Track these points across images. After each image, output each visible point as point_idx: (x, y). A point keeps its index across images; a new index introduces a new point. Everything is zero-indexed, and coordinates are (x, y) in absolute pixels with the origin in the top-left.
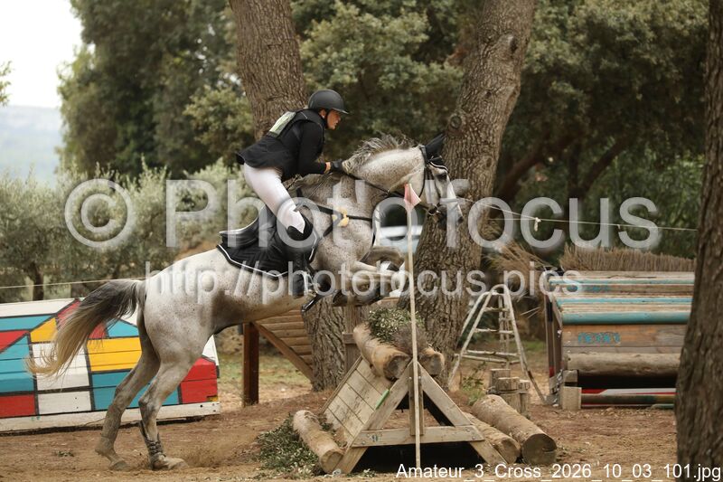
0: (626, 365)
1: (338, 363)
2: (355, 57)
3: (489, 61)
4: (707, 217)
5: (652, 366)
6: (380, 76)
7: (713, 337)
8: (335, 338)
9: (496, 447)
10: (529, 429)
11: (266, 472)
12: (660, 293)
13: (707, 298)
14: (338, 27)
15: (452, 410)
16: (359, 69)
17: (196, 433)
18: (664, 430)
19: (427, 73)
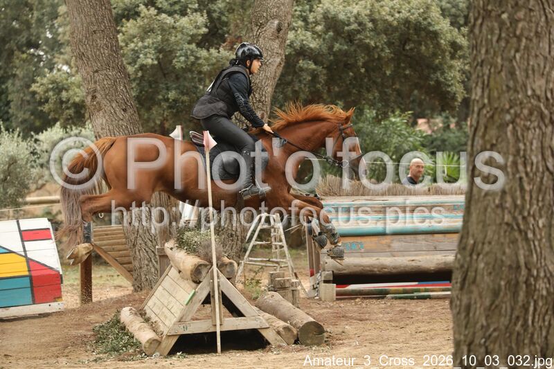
0: (369, 267)
1: (153, 270)
2: (155, 45)
3: (261, 39)
4: (475, 143)
5: (389, 267)
6: (174, 59)
7: (483, 244)
8: (150, 251)
10: (303, 318)
11: (101, 356)
13: (478, 211)
14: (142, 23)
15: (244, 305)
16: (158, 54)
17: (46, 326)
18: (402, 315)
19: (208, 56)
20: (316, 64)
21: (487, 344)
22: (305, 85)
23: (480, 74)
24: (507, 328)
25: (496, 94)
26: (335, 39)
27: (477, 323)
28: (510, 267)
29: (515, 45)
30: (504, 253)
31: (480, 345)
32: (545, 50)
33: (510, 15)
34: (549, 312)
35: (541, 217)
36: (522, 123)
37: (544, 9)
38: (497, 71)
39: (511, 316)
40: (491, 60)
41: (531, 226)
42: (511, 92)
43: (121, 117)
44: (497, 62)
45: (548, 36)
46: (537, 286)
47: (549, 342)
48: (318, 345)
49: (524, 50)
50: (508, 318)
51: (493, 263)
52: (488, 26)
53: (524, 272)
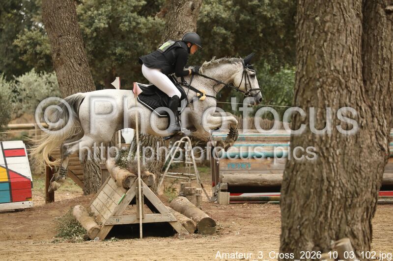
0: (254, 180)
1: (98, 180)
2: (106, 13)
3: (179, 15)
4: (297, 100)
5: (268, 180)
6: (120, 24)
7: (300, 165)
8: (96, 166)
9: (183, 225)
10: (201, 215)
11: (58, 239)
12: (272, 141)
15: (160, 205)
16: (109, 20)
17: (20, 218)
18: (274, 215)
19: (146, 22)
20: (226, 29)
21: (301, 229)
22: (218, 45)
23: (301, 56)
24: (314, 219)
25: (311, 68)
26: (240, 11)
27: (294, 215)
28: (317, 180)
29: (324, 38)
30: (313, 171)
31: (297, 230)
32: (343, 40)
33: (321, 18)
34: (342, 209)
35: (338, 148)
36: (327, 87)
37: (343, 15)
38: (312, 54)
39: (317, 212)
40: (308, 47)
41: (331, 154)
42: (321, 67)
43: (77, 69)
44: (312, 48)
45: (345, 32)
46: (334, 193)
47: (341, 229)
48: (211, 234)
49: (329, 41)
50: (315, 212)
51: (306, 177)
52: (307, 25)
53: (326, 183)
